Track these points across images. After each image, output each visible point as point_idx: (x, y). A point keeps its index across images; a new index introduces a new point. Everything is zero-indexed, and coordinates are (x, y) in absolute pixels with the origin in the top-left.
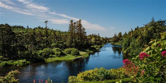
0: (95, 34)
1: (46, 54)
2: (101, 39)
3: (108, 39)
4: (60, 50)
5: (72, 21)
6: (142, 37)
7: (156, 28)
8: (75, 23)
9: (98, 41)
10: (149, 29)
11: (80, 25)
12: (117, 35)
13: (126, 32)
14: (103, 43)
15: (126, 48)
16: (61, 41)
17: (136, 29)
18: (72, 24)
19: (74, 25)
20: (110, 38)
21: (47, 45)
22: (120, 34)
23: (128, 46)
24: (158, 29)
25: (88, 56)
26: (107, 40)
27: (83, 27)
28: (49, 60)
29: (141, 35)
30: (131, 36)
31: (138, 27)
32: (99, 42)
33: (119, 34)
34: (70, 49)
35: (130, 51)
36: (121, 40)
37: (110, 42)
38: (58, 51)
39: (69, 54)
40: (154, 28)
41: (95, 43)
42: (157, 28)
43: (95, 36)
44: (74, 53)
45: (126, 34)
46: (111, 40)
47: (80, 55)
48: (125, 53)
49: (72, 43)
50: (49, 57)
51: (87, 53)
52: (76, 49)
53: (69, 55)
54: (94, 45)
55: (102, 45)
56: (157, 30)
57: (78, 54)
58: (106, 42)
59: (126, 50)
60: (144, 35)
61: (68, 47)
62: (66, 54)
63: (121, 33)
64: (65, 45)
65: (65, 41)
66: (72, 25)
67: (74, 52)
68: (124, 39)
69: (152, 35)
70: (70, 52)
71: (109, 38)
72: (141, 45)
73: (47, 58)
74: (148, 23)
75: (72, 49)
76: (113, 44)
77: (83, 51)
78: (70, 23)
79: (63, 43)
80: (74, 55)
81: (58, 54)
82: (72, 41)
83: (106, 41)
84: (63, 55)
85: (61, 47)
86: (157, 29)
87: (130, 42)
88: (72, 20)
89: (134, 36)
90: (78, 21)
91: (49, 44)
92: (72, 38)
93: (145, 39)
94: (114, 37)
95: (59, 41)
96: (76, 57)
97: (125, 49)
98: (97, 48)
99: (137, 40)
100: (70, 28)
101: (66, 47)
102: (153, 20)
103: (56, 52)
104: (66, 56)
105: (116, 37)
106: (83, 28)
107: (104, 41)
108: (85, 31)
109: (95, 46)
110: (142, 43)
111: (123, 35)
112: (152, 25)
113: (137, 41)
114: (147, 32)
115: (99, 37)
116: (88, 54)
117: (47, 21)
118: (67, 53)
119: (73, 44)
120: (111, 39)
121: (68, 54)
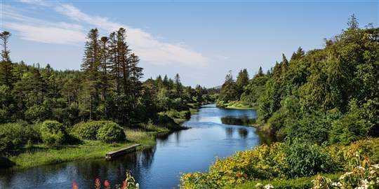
0: (166, 78)
1: (14, 141)
2: (185, 91)
3: (204, 91)
4: (61, 127)
5: (94, 33)
6: (323, 79)
7: (363, 48)
8: (105, 39)
9: (176, 97)
10: (344, 52)
11: (122, 47)
12: (235, 79)
13: (261, 68)
14: (192, 104)
15: (270, 116)
16: (58, 100)
17: (295, 57)
18: (95, 41)
19: (101, 45)
20: (210, 90)
21: (11, 112)
22: (244, 74)
23: (274, 110)
24: (371, 51)
25: (153, 142)
26: (204, 96)
27: (131, 53)
28: (25, 160)
29: (319, 70)
30: (283, 77)
31: (300, 50)
32: (180, 99)
33: (241, 74)
34: (91, 123)
35: (282, 123)
36: (248, 92)
37: (213, 101)
38: (54, 131)
39: (90, 138)
40: (356, 50)
41: (170, 105)
42: (368, 49)
43: (167, 84)
44: (109, 135)
45: (261, 74)
46: (216, 95)
47: (129, 142)
48: (269, 131)
49: (97, 104)
50: (23, 151)
51: (150, 135)
52: (112, 123)
53: (92, 142)
54: (165, 110)
55: (191, 109)
56: (366, 55)
57: (122, 138)
58: (200, 100)
59: (269, 120)
60: (329, 70)
61: (86, 118)
62: (81, 138)
63: (245, 71)
64: (76, 112)
65: (74, 98)
66: (94, 46)
67: (109, 131)
68: (257, 90)
69: (353, 69)
70: (95, 133)
71: (208, 87)
72: (319, 102)
73: (17, 154)
74: (340, 33)
75: (99, 123)
76: (223, 108)
77: (135, 127)
78: (90, 40)
79: (64, 106)
80: (108, 141)
81: (53, 140)
82: (97, 96)
83: (200, 98)
84: (69, 141)
85: (62, 116)
86: (366, 52)
87: (279, 96)
88: (96, 30)
89: (291, 76)
90: (114, 34)
91: (16, 109)
92: (96, 87)
93: (331, 81)
94: (224, 85)
95: (54, 100)
96: (114, 146)
97: (266, 119)
98: (176, 120)
99: (306, 87)
100: (89, 55)
101: (76, 117)
102: (354, 26)
103: (46, 135)
104: (81, 146)
105: (231, 84)
106: (133, 56)
107: (195, 99)
108: (138, 65)
109: (170, 114)
110: (323, 96)
111: (251, 77)
112: (351, 40)
113: (307, 90)
114: (337, 61)
115: (179, 86)
116: (153, 137)
117: (6, 33)
118: (84, 137)
119: (101, 108)
120: (213, 91)
121: (86, 141)
